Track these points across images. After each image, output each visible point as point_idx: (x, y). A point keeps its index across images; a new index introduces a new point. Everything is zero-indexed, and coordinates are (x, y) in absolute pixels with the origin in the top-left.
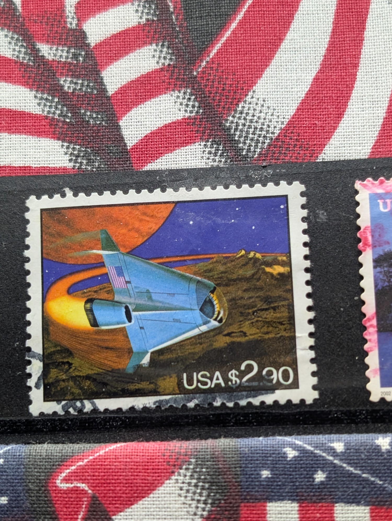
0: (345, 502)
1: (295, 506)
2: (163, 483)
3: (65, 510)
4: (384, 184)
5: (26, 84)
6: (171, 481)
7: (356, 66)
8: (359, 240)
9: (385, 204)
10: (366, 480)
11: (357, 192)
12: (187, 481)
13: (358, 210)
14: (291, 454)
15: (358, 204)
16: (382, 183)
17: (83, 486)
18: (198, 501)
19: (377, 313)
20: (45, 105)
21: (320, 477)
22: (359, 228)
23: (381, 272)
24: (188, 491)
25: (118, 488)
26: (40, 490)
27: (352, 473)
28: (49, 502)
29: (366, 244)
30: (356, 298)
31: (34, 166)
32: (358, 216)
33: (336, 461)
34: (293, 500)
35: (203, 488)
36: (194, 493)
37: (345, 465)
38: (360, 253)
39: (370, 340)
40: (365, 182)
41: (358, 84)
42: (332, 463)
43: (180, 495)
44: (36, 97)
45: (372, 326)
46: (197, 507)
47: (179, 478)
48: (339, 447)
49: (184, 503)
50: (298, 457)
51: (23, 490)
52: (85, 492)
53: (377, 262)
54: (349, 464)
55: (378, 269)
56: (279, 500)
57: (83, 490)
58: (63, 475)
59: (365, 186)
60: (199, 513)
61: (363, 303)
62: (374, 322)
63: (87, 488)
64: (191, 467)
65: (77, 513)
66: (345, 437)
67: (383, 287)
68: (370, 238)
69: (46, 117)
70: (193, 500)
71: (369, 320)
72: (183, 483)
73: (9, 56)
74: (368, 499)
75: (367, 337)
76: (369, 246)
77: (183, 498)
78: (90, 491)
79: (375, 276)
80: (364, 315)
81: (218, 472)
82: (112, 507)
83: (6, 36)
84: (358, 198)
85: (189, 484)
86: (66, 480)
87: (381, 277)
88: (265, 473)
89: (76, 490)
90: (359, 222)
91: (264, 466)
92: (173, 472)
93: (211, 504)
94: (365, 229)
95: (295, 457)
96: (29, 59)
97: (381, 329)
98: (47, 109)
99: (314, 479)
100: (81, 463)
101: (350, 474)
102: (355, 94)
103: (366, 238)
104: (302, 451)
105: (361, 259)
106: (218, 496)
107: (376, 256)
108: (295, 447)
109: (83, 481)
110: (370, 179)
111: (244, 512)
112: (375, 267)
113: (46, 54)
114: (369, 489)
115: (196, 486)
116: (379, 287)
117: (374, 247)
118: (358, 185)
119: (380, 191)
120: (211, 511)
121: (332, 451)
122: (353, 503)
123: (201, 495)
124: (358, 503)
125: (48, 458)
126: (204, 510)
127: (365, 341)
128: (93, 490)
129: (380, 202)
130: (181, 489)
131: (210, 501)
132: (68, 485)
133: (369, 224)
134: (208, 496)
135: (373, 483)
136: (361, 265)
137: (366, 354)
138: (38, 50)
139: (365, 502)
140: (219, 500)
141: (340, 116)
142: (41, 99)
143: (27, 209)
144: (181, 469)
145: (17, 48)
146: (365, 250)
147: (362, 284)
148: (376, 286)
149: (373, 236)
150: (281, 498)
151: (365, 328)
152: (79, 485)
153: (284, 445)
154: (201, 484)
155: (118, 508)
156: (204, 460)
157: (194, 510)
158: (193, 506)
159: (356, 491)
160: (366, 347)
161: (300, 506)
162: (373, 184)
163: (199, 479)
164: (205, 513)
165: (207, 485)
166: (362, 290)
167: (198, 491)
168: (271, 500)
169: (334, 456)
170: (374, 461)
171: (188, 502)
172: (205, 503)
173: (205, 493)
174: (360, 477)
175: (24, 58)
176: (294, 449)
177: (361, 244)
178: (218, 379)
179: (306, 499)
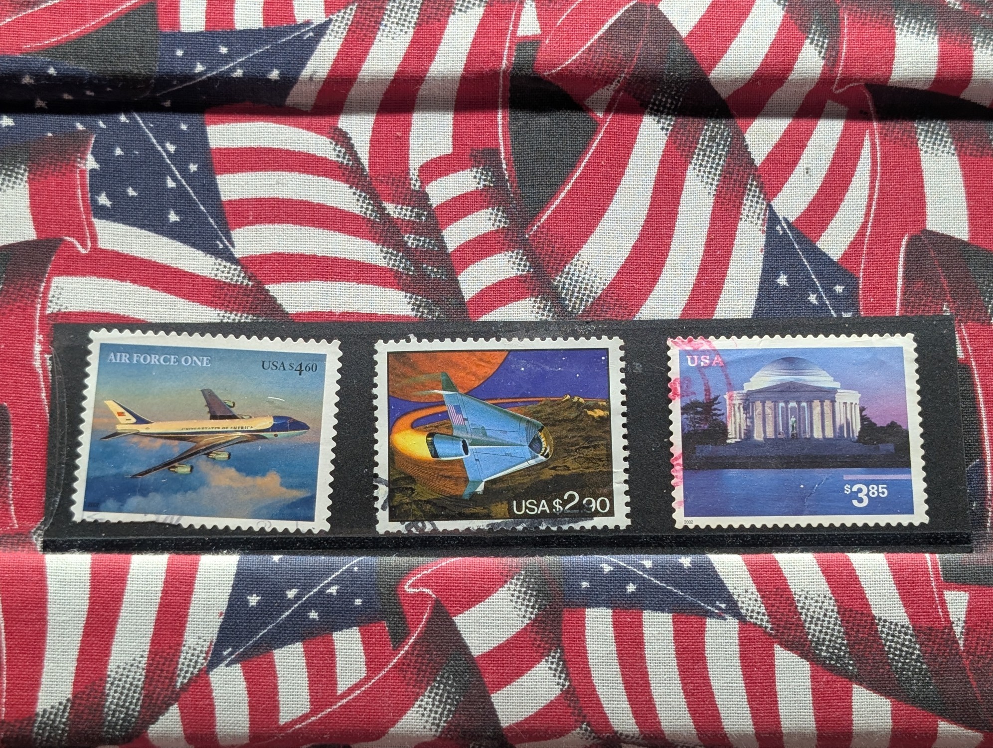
0: (651, 610)
1: (610, 611)
2: (498, 590)
3: (412, 611)
4: (693, 342)
5: (372, 239)
6: (504, 589)
7: (670, 237)
8: (670, 390)
9: (693, 359)
10: (670, 592)
11: (668, 348)
12: (518, 589)
13: (669, 364)
14: (607, 569)
15: (669, 359)
16: (690, 341)
17: (427, 591)
18: (527, 606)
19: (683, 453)
20: (390, 259)
21: (631, 588)
22: (669, 380)
23: (687, 418)
24: (518, 597)
25: (458, 594)
26: (390, 594)
27: (659, 586)
28: (398, 604)
29: (675, 394)
30: (665, 440)
31: (379, 313)
32: (669, 369)
33: (645, 576)
34: (608, 607)
35: (531, 595)
36: (524, 599)
37: (652, 579)
38: (670, 401)
39: (677, 476)
40: (676, 340)
41: (671, 253)
42: (642, 577)
43: (511, 601)
44: (382, 251)
45: (678, 464)
46: (526, 611)
47: (511, 586)
48: (648, 564)
49: (515, 608)
50: (613, 571)
51: (375, 593)
52: (430, 596)
53: (685, 410)
54: (655, 578)
55: (685, 416)
56: (596, 606)
57: (427, 595)
58: (410, 581)
59: (676, 343)
60: (528, 616)
61: (672, 444)
62: (681, 461)
63: (431, 593)
64: (522, 577)
65: (422, 614)
66: (652, 556)
67: (689, 431)
68: (679, 388)
69: (391, 270)
70: (522, 605)
71: (676, 459)
72: (514, 590)
73: (357, 212)
74: (671, 608)
75: (674, 474)
76: (678, 395)
77: (514, 603)
78: (434, 596)
79: (682, 422)
80: (672, 455)
81: (545, 582)
82: (453, 610)
83: (355, 194)
84: (669, 353)
85: (520, 591)
86: (413, 586)
87: (688, 422)
88: (585, 584)
89: (421, 594)
90: (670, 374)
91: (584, 578)
92: (506, 582)
93: (538, 608)
94: (675, 381)
95: (610, 571)
96: (376, 216)
97: (686, 468)
98: (392, 262)
99: (626, 589)
100: (426, 572)
101: (657, 587)
102: (668, 262)
103: (676, 389)
104: (617, 567)
105: (670, 406)
106: (544, 602)
107: (684, 404)
108: (610, 563)
109: (428, 587)
110: (680, 337)
111: (566, 615)
112: (682, 414)
113: (392, 213)
114: (672, 599)
115: (525, 593)
116: (686, 431)
117: (682, 396)
118: (669, 342)
119: (688, 348)
120: (538, 614)
121: (643, 568)
122: (658, 610)
123: (529, 601)
124: (663, 611)
125: (397, 567)
126: (532, 613)
127: (673, 477)
128: (436, 595)
129: (689, 358)
130: (513, 595)
131: (537, 606)
132: (414, 590)
133: (679, 377)
134: (536, 601)
135: (675, 594)
136: (670, 412)
137: (673, 488)
138: (385, 209)
139: (669, 609)
140: (545, 605)
141: (655, 280)
142: (387, 253)
143: (376, 352)
144: (513, 579)
145: (365, 205)
146: (674, 399)
147: (671, 428)
148: (683, 430)
149: (681, 387)
150: (597, 605)
151: (673, 466)
152: (424, 590)
153: (601, 562)
154: (529, 592)
155: (458, 610)
156: (532, 572)
157: (523, 613)
158: (523, 610)
159: (661, 601)
160: (673, 482)
161: (614, 612)
162: (682, 341)
163: (528, 587)
164: (533, 616)
165: (535, 593)
166: (671, 433)
167: (528, 597)
168: (589, 607)
169: (643, 572)
170: (677, 576)
171: (518, 607)
172: (533, 607)
173: (533, 599)
174: (665, 589)
175: (371, 215)
176: (610, 565)
177: (671, 394)
178: (543, 506)
179: (619, 606)
